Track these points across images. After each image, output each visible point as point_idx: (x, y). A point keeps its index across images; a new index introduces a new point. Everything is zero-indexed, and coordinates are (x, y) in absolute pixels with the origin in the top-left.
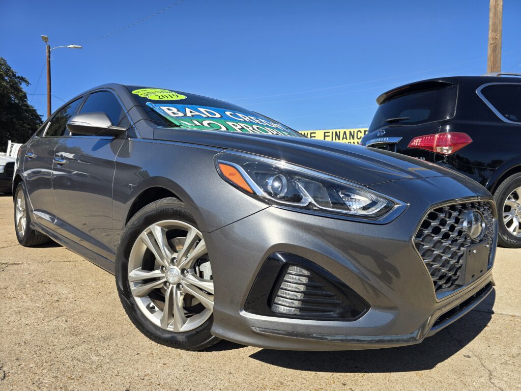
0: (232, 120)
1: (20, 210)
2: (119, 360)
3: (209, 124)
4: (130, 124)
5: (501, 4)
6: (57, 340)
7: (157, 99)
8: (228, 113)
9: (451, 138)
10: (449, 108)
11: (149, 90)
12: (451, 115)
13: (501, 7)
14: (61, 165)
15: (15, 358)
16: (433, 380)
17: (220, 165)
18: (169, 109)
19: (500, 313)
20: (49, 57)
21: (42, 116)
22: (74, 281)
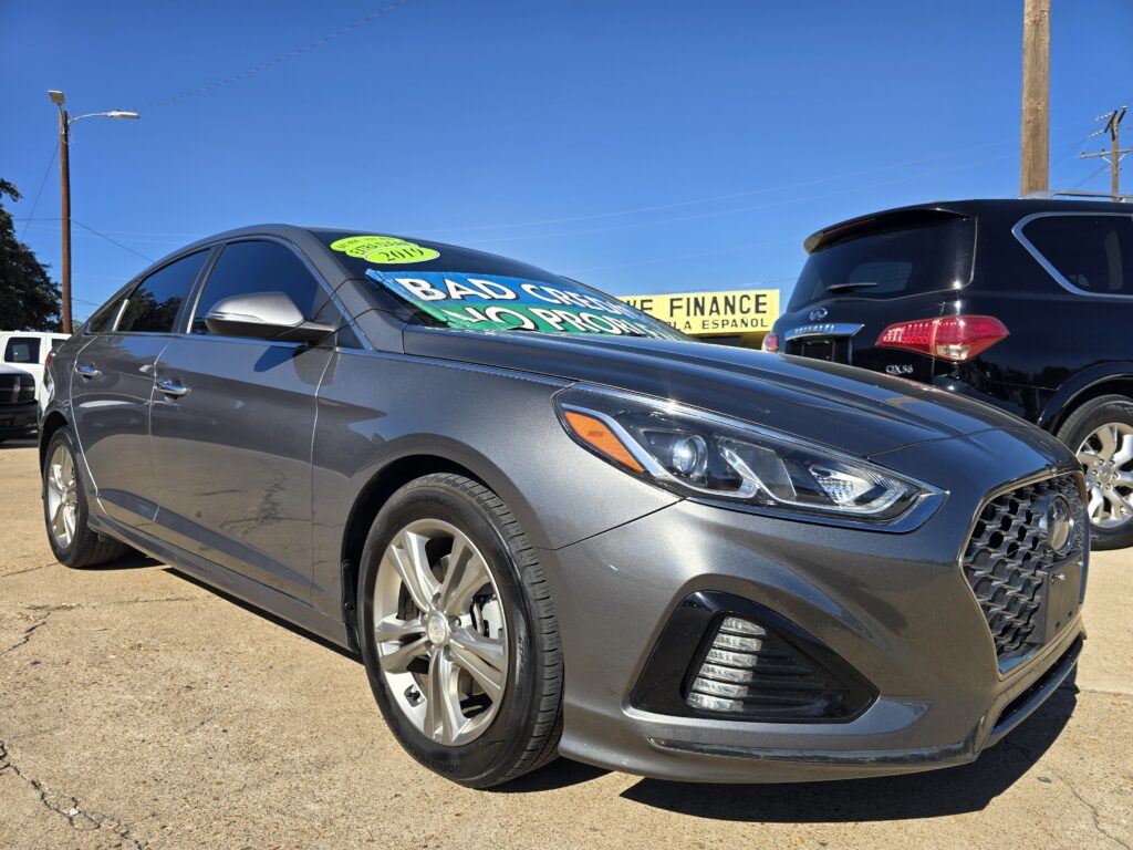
0: (540, 304)
1: (58, 489)
2: (364, 810)
3: (498, 314)
4: (343, 318)
5: (1047, 39)
6: (219, 773)
7: (383, 260)
8: (527, 287)
9: (966, 327)
10: (959, 265)
11: (362, 240)
12: (965, 278)
13: (1047, 46)
14: (175, 397)
15: (148, 813)
16: (989, 828)
17: (567, 414)
18: (414, 284)
19: (1090, 688)
20: (66, 136)
21: (47, 266)
22: (208, 643)
